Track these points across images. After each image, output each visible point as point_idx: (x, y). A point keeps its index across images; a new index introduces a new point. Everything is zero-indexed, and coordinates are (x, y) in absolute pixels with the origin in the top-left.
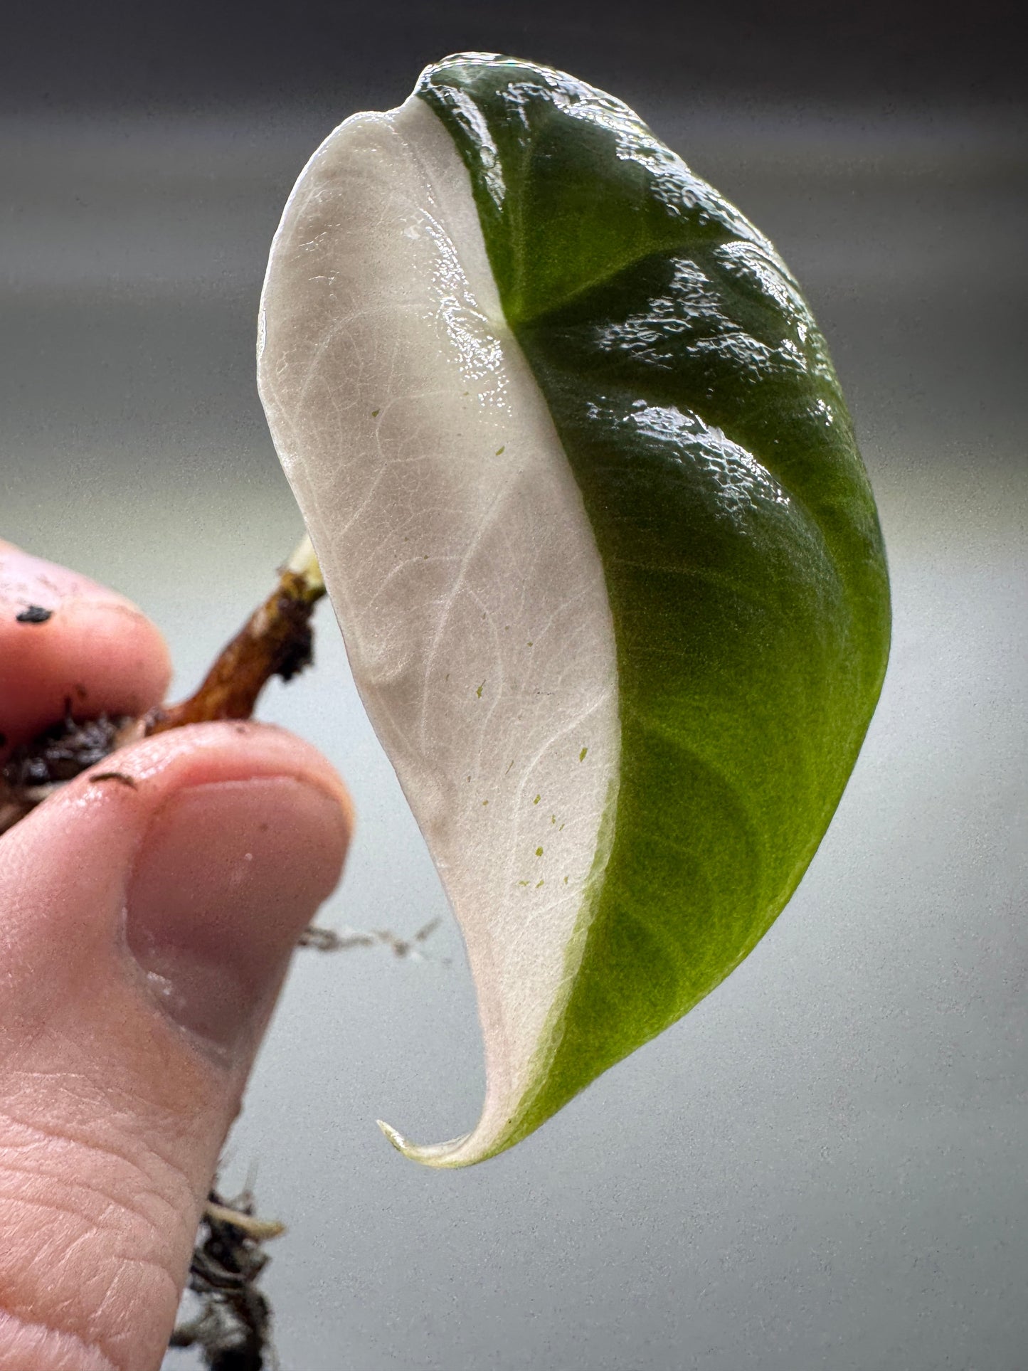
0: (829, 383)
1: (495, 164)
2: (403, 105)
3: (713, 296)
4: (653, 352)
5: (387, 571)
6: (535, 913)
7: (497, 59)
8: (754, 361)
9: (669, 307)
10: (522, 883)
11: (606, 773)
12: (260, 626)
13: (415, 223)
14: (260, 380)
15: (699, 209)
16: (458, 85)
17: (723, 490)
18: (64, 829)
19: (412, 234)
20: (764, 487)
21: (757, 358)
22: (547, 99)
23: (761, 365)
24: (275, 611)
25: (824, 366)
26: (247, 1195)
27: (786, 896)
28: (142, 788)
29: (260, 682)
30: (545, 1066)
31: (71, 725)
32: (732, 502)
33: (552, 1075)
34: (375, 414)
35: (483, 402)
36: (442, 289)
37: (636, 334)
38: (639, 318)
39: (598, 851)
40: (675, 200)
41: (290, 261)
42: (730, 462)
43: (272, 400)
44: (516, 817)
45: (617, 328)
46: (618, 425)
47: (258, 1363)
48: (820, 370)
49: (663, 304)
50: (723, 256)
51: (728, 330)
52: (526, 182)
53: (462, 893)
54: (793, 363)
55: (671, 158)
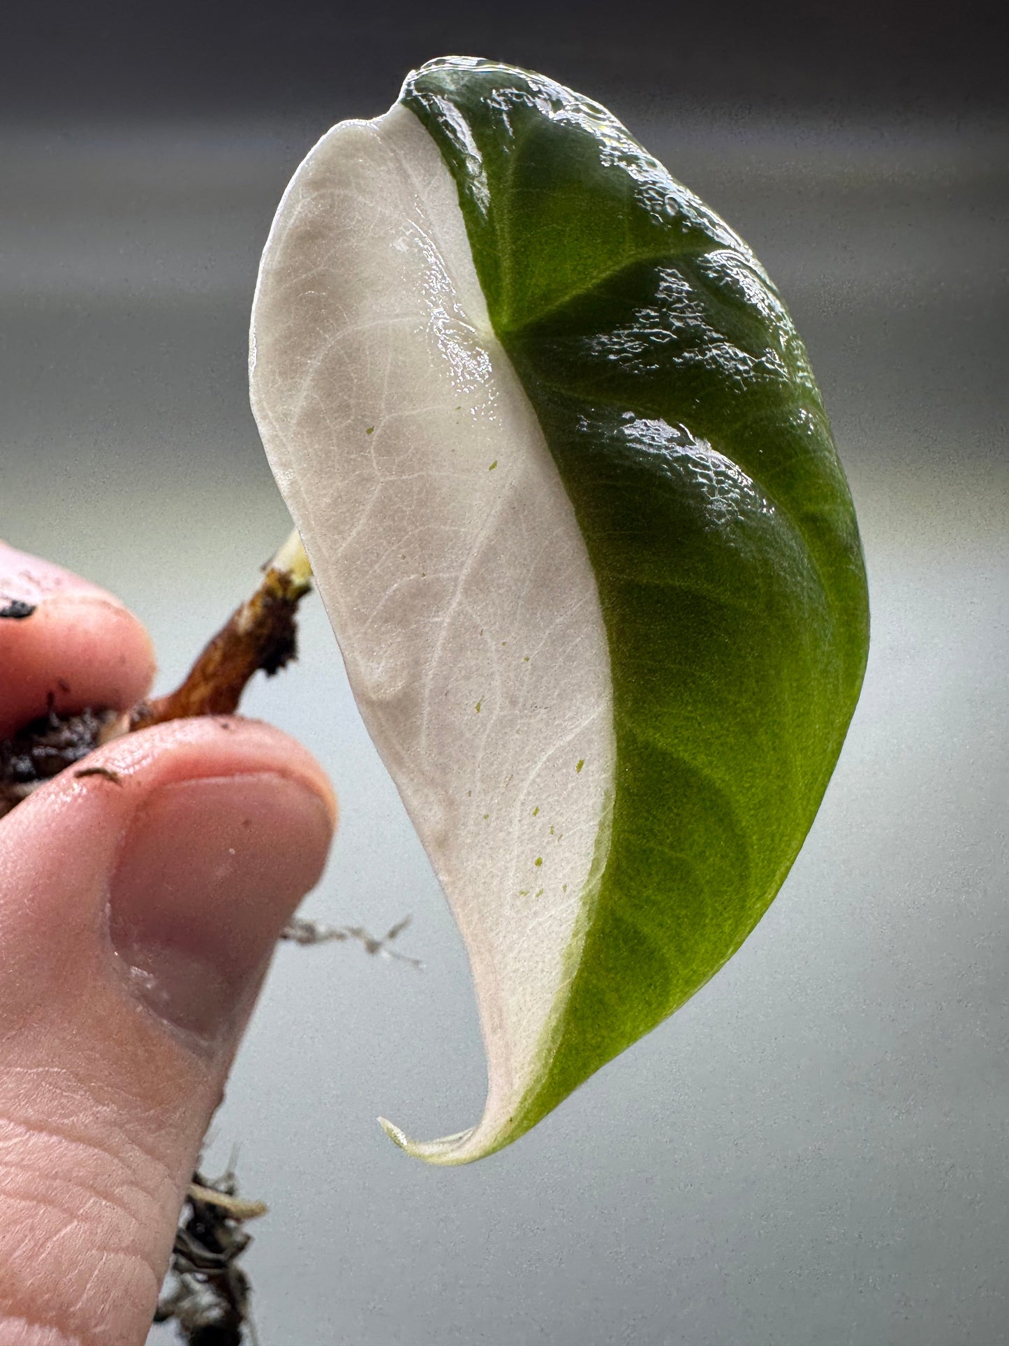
0: (810, 390)
1: (481, 173)
2: (388, 113)
3: (697, 306)
4: (640, 363)
5: (385, 589)
6: (535, 923)
7: (479, 64)
8: (738, 372)
9: (654, 317)
10: (522, 893)
11: (602, 784)
12: (245, 623)
13: (404, 234)
14: (253, 398)
15: (681, 217)
16: (441, 91)
17: (711, 503)
18: (49, 825)
19: (401, 246)
20: (750, 496)
21: (741, 368)
22: (530, 105)
23: (745, 375)
24: (259, 609)
25: (806, 374)
26: (230, 1176)
27: (772, 894)
28: (125, 785)
29: (245, 677)
30: (545, 1066)
31: (55, 721)
32: (720, 515)
33: (551, 1075)
34: (370, 431)
35: (475, 416)
36: (432, 302)
37: (623, 344)
38: (625, 328)
39: (595, 859)
40: (658, 208)
41: (281, 275)
42: (717, 474)
43: (265, 417)
44: (515, 830)
45: (604, 339)
46: (608, 438)
47: (236, 1338)
48: (801, 378)
49: (648, 314)
50: (706, 265)
51: (713, 340)
52: (511, 190)
53: (465, 904)
54: (776, 372)
55: (653, 165)
